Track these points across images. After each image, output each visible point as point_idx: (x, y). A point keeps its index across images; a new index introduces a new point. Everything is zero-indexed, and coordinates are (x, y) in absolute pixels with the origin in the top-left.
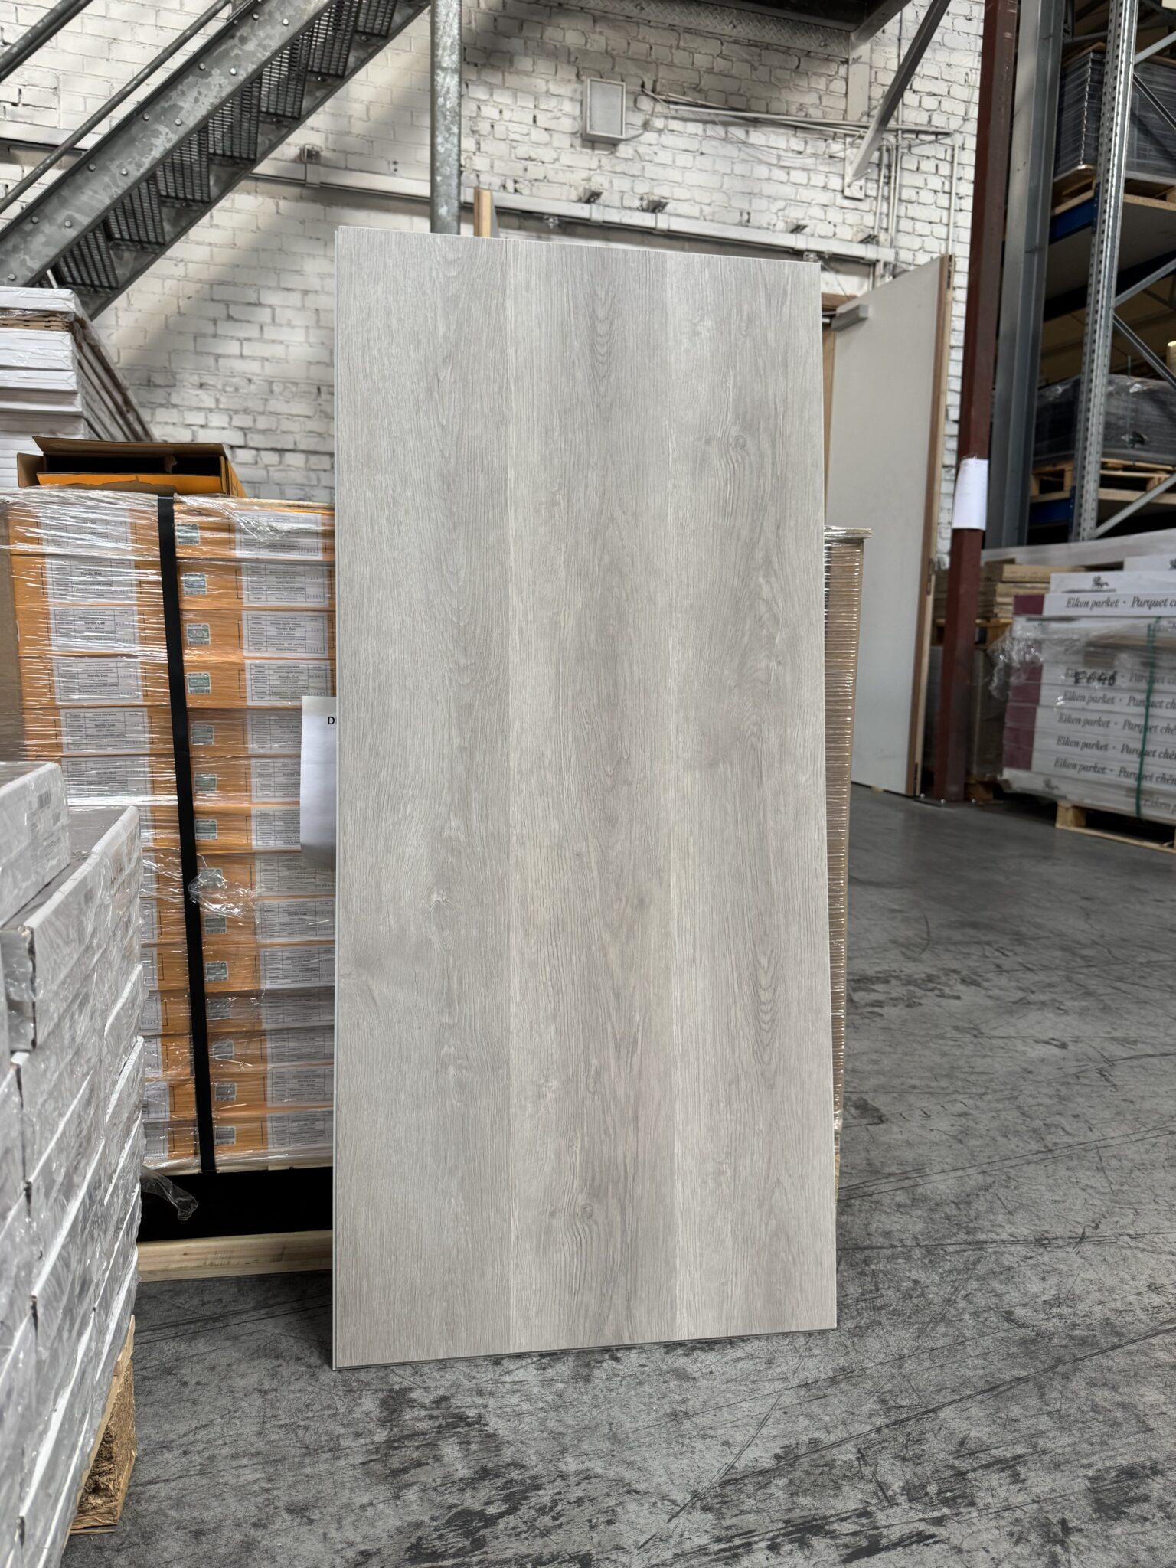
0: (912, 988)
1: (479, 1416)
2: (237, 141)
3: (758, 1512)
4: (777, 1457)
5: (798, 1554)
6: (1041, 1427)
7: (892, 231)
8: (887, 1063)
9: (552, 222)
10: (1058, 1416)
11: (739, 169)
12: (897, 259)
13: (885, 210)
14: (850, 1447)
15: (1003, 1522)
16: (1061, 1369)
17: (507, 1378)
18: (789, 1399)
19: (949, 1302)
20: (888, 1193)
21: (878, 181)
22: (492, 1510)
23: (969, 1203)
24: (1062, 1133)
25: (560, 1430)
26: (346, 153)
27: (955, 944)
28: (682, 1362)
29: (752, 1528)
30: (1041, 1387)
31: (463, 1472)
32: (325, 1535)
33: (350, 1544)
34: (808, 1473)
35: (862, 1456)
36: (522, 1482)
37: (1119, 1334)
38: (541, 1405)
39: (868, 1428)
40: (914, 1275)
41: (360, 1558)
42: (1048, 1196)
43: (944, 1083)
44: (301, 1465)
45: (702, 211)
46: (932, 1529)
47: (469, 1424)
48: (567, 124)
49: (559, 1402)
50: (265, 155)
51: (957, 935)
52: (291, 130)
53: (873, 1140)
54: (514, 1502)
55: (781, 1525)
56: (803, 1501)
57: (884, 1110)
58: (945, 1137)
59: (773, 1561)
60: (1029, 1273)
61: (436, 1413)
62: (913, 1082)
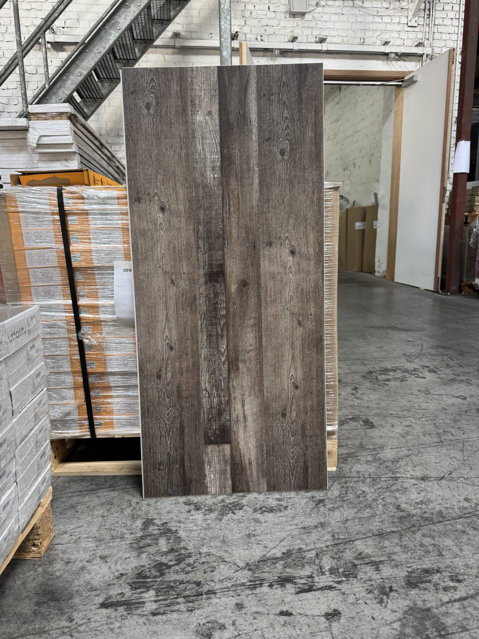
0: (405, 374)
1: (177, 530)
2: (145, 32)
3: (269, 572)
4: (284, 553)
5: (279, 589)
6: (395, 551)
7: (431, 39)
8: (383, 404)
9: (277, 52)
10: (405, 547)
11: (359, 19)
12: (433, 52)
13: (427, 30)
14: (314, 552)
15: (366, 585)
16: (413, 529)
17: (191, 518)
18: (296, 532)
19: (375, 500)
20: (365, 456)
21: (424, 17)
22: (171, 563)
23: (398, 462)
24: (450, 435)
25: (204, 537)
26: (191, 32)
27: (431, 355)
28: (258, 516)
29: (265, 578)
30: (401, 535)
31: (164, 549)
32: (110, 567)
33: (117, 571)
34: (293, 560)
35: (317, 555)
36: (184, 555)
37: (443, 517)
38: (200, 528)
39: (324, 545)
40: (364, 489)
41: (119, 576)
42: (434, 460)
43: (405, 413)
44: (109, 542)
45: (343, 40)
46: (335, 585)
47: (172, 533)
48: (283, 8)
49: (207, 527)
50: (157, 37)
51: (434, 352)
52: (167, 25)
53: (366, 435)
54: (179, 561)
55: (276, 578)
56: (288, 570)
57: (375, 423)
58: (397, 435)
59: (269, 591)
60: (413, 491)
61: (161, 528)
62: (391, 412)
